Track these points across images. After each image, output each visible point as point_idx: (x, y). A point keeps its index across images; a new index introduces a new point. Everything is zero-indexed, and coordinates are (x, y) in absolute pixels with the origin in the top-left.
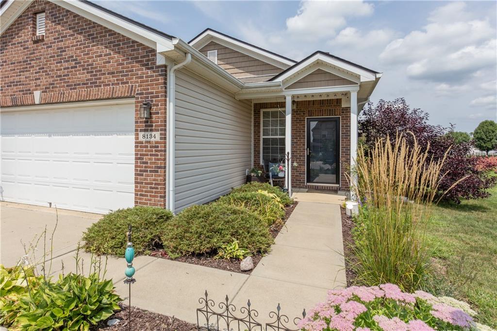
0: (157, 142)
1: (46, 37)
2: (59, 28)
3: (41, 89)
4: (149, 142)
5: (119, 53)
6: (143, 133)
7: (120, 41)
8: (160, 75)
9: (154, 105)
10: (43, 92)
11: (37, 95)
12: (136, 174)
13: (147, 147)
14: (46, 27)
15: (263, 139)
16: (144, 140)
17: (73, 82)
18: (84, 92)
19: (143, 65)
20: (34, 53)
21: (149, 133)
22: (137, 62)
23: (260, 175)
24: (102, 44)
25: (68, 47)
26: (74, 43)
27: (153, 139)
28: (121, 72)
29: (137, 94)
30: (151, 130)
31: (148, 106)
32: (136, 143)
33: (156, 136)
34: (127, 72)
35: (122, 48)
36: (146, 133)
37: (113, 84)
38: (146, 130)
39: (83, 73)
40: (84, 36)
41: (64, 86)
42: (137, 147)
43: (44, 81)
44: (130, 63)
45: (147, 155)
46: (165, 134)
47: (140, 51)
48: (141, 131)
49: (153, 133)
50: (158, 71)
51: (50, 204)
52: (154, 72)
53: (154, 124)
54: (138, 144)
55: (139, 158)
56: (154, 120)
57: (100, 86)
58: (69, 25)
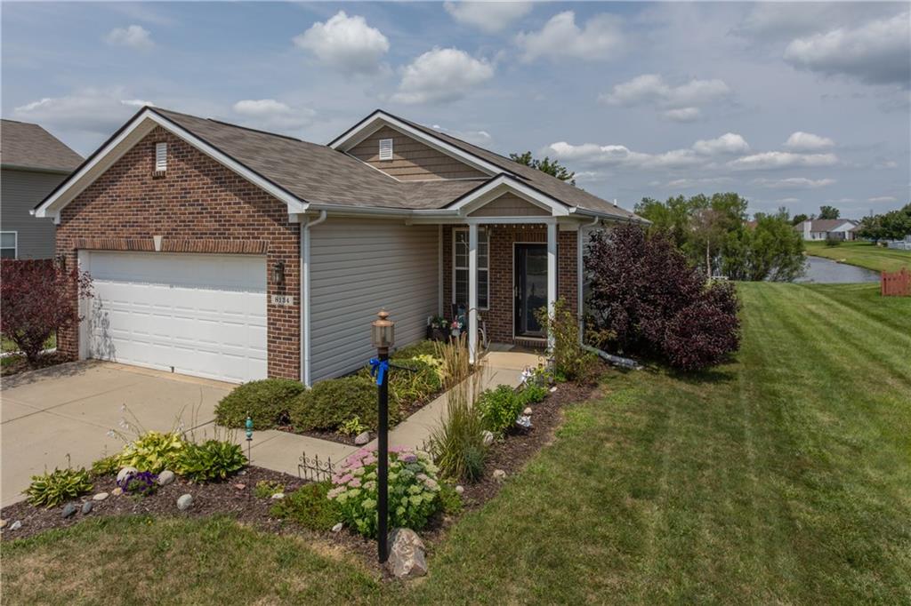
0: (290, 307)
1: (168, 174)
2: (182, 165)
3: (162, 234)
4: (282, 306)
5: (249, 203)
6: (276, 296)
7: (249, 190)
8: (294, 234)
9: (288, 266)
10: (164, 238)
11: (158, 240)
12: (269, 341)
13: (279, 311)
14: (168, 162)
15: (457, 271)
16: (277, 304)
17: (200, 230)
18: (211, 242)
19: (275, 220)
20: (153, 191)
21: (282, 297)
22: (269, 216)
23: (444, 326)
24: (231, 191)
25: (193, 189)
26: (199, 185)
27: (286, 304)
28: (251, 225)
29: (269, 252)
30: (285, 294)
31: (281, 267)
32: (268, 306)
33: (289, 301)
34: (258, 225)
35: (253, 198)
36: (279, 296)
37: (243, 238)
38: (279, 293)
39: (211, 221)
40: (211, 179)
41: (188, 234)
42: (269, 310)
43: (166, 224)
44: (262, 216)
45: (280, 320)
46: (299, 299)
47: (272, 204)
48: (274, 293)
49: (287, 297)
50: (291, 229)
51: (173, 368)
52: (287, 229)
53: (287, 287)
54: (270, 306)
55: (272, 324)
56: (287, 282)
57: (229, 238)
58: (195, 163)
